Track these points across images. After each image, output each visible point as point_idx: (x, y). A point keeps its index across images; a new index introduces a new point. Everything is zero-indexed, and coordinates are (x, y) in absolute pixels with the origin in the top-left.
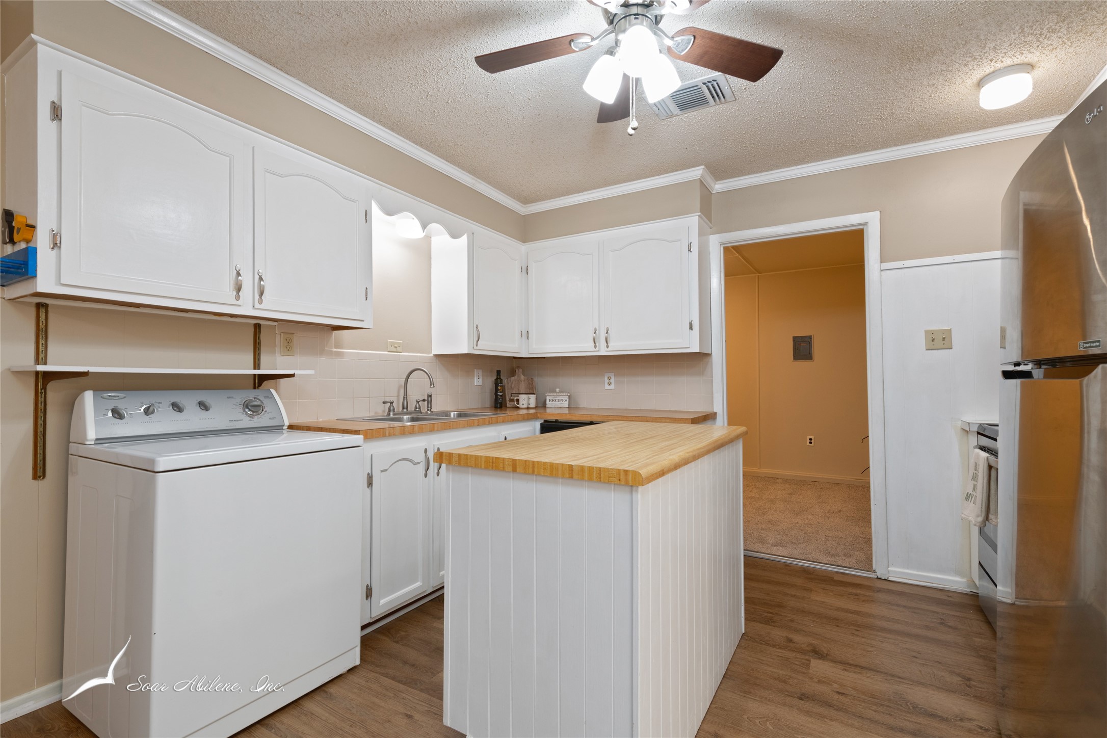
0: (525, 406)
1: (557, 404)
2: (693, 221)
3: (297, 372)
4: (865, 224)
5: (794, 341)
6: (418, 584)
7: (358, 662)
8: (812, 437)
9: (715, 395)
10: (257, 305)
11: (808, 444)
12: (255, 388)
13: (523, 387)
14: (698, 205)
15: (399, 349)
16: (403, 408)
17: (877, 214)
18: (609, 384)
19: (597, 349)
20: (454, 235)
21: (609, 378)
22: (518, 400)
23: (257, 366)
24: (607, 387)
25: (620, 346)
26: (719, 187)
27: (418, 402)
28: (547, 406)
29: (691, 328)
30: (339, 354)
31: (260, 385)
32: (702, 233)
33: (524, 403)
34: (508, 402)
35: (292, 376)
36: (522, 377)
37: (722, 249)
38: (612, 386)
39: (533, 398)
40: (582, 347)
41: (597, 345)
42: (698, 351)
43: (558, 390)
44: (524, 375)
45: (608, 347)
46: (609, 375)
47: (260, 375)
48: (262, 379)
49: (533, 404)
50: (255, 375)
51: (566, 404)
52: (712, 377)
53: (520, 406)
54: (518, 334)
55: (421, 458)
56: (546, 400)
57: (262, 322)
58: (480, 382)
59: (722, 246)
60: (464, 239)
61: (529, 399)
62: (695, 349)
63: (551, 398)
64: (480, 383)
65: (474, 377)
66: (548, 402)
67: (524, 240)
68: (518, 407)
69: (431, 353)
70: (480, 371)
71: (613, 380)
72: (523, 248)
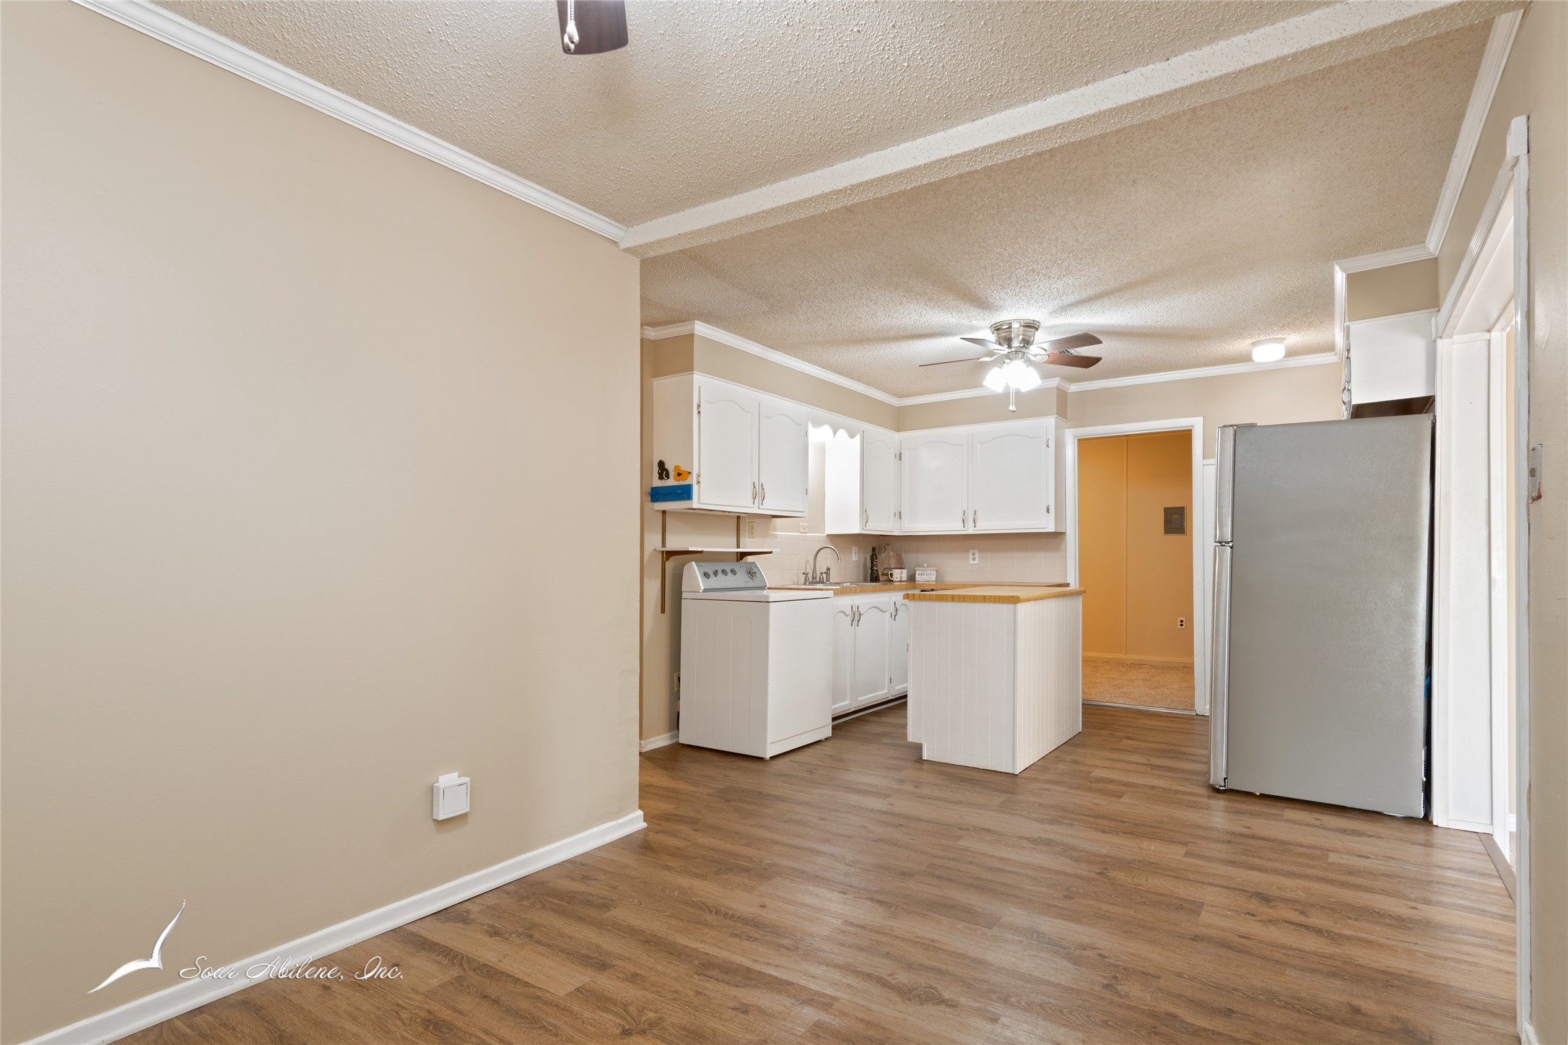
0: (898, 579)
1: (925, 578)
2: (1050, 421)
3: (774, 550)
4: (1192, 426)
5: (1165, 512)
6: (848, 702)
7: (831, 735)
8: (1183, 619)
9: (1069, 568)
10: (761, 507)
11: (1179, 627)
12: (737, 561)
13: (893, 563)
14: (1054, 409)
15: (806, 531)
16: (813, 578)
17: (1200, 419)
18: (974, 559)
19: (966, 528)
20: (852, 436)
21: (974, 554)
22: (891, 574)
23: (738, 547)
24: (971, 562)
25: (986, 526)
26: (1073, 388)
27: (822, 574)
28: (917, 580)
29: (1048, 511)
30: (775, 536)
31: (741, 559)
32: (1058, 428)
33: (898, 576)
34: (880, 576)
35: (771, 552)
36: (892, 553)
37: (1076, 440)
38: (977, 561)
39: (905, 572)
40: (952, 526)
41: (966, 524)
42: (1054, 531)
43: (926, 565)
44: (893, 551)
45: (975, 527)
46: (974, 551)
47: (741, 553)
48: (743, 555)
49: (905, 578)
50: (737, 552)
51: (934, 578)
52: (1066, 553)
53: (894, 579)
54: (892, 515)
55: (849, 611)
56: (915, 574)
57: (740, 515)
58: (855, 558)
59: (1076, 439)
60: (858, 438)
61: (902, 573)
62: (1051, 529)
63: (920, 572)
64: (857, 559)
65: (851, 553)
66: (917, 576)
67: (898, 430)
68: (892, 581)
69: (824, 533)
70: (857, 548)
71: (977, 556)
72: (897, 436)
